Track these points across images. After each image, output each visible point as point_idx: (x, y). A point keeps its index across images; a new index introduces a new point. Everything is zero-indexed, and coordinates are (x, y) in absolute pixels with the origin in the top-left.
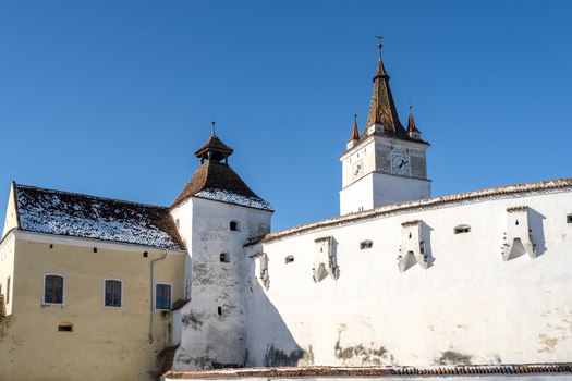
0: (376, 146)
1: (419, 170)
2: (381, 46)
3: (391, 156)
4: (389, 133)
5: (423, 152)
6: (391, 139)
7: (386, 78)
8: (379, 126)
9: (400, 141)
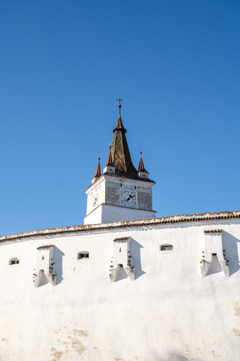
0: (106, 183)
1: (146, 203)
2: (120, 106)
3: (119, 191)
4: (120, 173)
5: (150, 189)
6: (120, 178)
7: (123, 131)
8: (111, 168)
9: (128, 180)
